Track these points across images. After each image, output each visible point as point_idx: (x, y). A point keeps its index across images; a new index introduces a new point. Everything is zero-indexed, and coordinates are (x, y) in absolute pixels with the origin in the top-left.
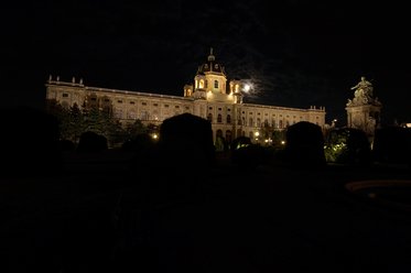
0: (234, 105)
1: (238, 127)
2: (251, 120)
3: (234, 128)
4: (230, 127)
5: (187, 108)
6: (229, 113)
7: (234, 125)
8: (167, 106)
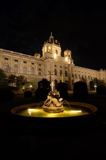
0: (69, 65)
1: (72, 78)
2: (76, 75)
3: (70, 79)
4: (67, 79)
5: (40, 65)
6: (66, 70)
7: (70, 77)
8: (25, 62)
